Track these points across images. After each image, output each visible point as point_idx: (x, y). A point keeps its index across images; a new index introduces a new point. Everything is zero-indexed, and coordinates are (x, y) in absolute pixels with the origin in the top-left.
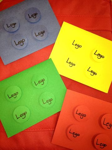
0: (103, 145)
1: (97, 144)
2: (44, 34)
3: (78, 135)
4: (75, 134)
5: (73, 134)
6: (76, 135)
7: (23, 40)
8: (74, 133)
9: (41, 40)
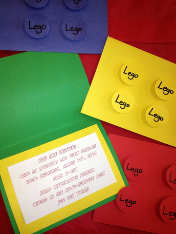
0: (173, 215)
1: (164, 214)
2: (79, 32)
3: (133, 203)
4: (129, 202)
5: (126, 202)
6: (131, 203)
7: (44, 27)
8: (128, 200)
9: (70, 39)
